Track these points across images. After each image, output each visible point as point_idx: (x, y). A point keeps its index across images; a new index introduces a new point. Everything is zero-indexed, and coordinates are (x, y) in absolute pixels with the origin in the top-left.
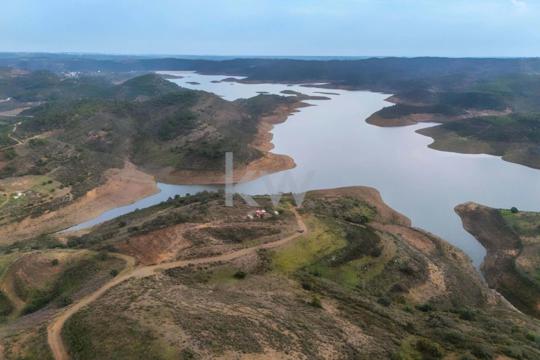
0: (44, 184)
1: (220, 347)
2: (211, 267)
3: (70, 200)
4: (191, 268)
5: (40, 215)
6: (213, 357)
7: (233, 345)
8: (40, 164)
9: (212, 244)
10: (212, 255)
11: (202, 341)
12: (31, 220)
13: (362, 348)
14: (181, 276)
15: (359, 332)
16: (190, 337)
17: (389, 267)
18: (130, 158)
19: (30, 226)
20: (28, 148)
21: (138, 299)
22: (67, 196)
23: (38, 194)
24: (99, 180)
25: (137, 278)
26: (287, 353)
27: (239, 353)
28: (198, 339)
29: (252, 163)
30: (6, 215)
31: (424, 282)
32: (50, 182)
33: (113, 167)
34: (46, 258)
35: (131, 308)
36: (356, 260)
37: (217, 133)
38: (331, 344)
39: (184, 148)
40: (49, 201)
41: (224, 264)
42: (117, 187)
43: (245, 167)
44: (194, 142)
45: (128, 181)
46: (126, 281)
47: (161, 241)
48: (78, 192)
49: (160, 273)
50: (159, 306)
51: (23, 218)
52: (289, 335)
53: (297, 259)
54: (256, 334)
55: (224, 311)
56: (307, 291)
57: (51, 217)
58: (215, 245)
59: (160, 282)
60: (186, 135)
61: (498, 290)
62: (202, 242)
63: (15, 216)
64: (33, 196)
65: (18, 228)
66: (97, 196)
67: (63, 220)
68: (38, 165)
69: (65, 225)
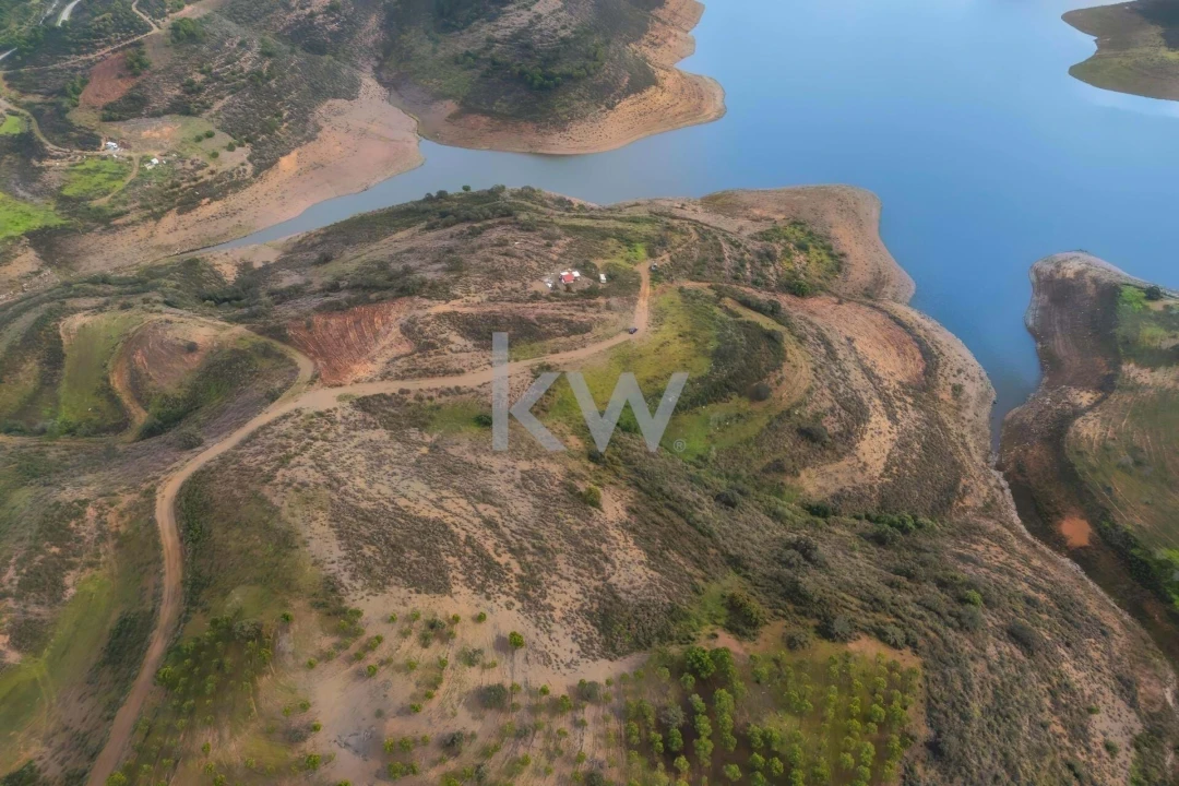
0: (199, 139)
1: (383, 579)
2: (440, 397)
3: (247, 177)
4: (405, 396)
5: (193, 208)
6: (367, 595)
7: (404, 578)
8: (191, 89)
9: (451, 350)
10: (446, 373)
11: (358, 566)
12: (177, 217)
13: (630, 593)
14: (384, 411)
15: (641, 563)
16: (344, 553)
17: (776, 423)
18: (374, 69)
19: (176, 230)
20: (168, 46)
21: (293, 462)
22: (241, 168)
23: (188, 162)
24: (305, 131)
25: (305, 412)
26: (488, 598)
27: (410, 592)
28: (354, 560)
29: (626, 102)
30: (133, 206)
31: (839, 457)
32: (210, 135)
33: (336, 96)
34: (179, 336)
35: (275, 481)
36: (713, 405)
37: (561, 14)
38: (577, 582)
39: (482, 56)
40: (209, 178)
41: (465, 393)
42: (339, 149)
43: (604, 114)
44: (505, 41)
45: (364, 133)
46: (285, 417)
47: (362, 336)
48: (264, 158)
49: (347, 404)
50: (317, 485)
51: (163, 213)
52: (507, 564)
53: (602, 392)
54: (451, 559)
55: (418, 507)
56: (592, 466)
57: (212, 213)
58: (456, 352)
59: (341, 423)
60: (489, 21)
61: (1006, 477)
62: (433, 346)
63: (149, 207)
64: (179, 166)
65: (155, 233)
66: (299, 168)
67: (235, 221)
68: (188, 93)
69: (239, 230)
